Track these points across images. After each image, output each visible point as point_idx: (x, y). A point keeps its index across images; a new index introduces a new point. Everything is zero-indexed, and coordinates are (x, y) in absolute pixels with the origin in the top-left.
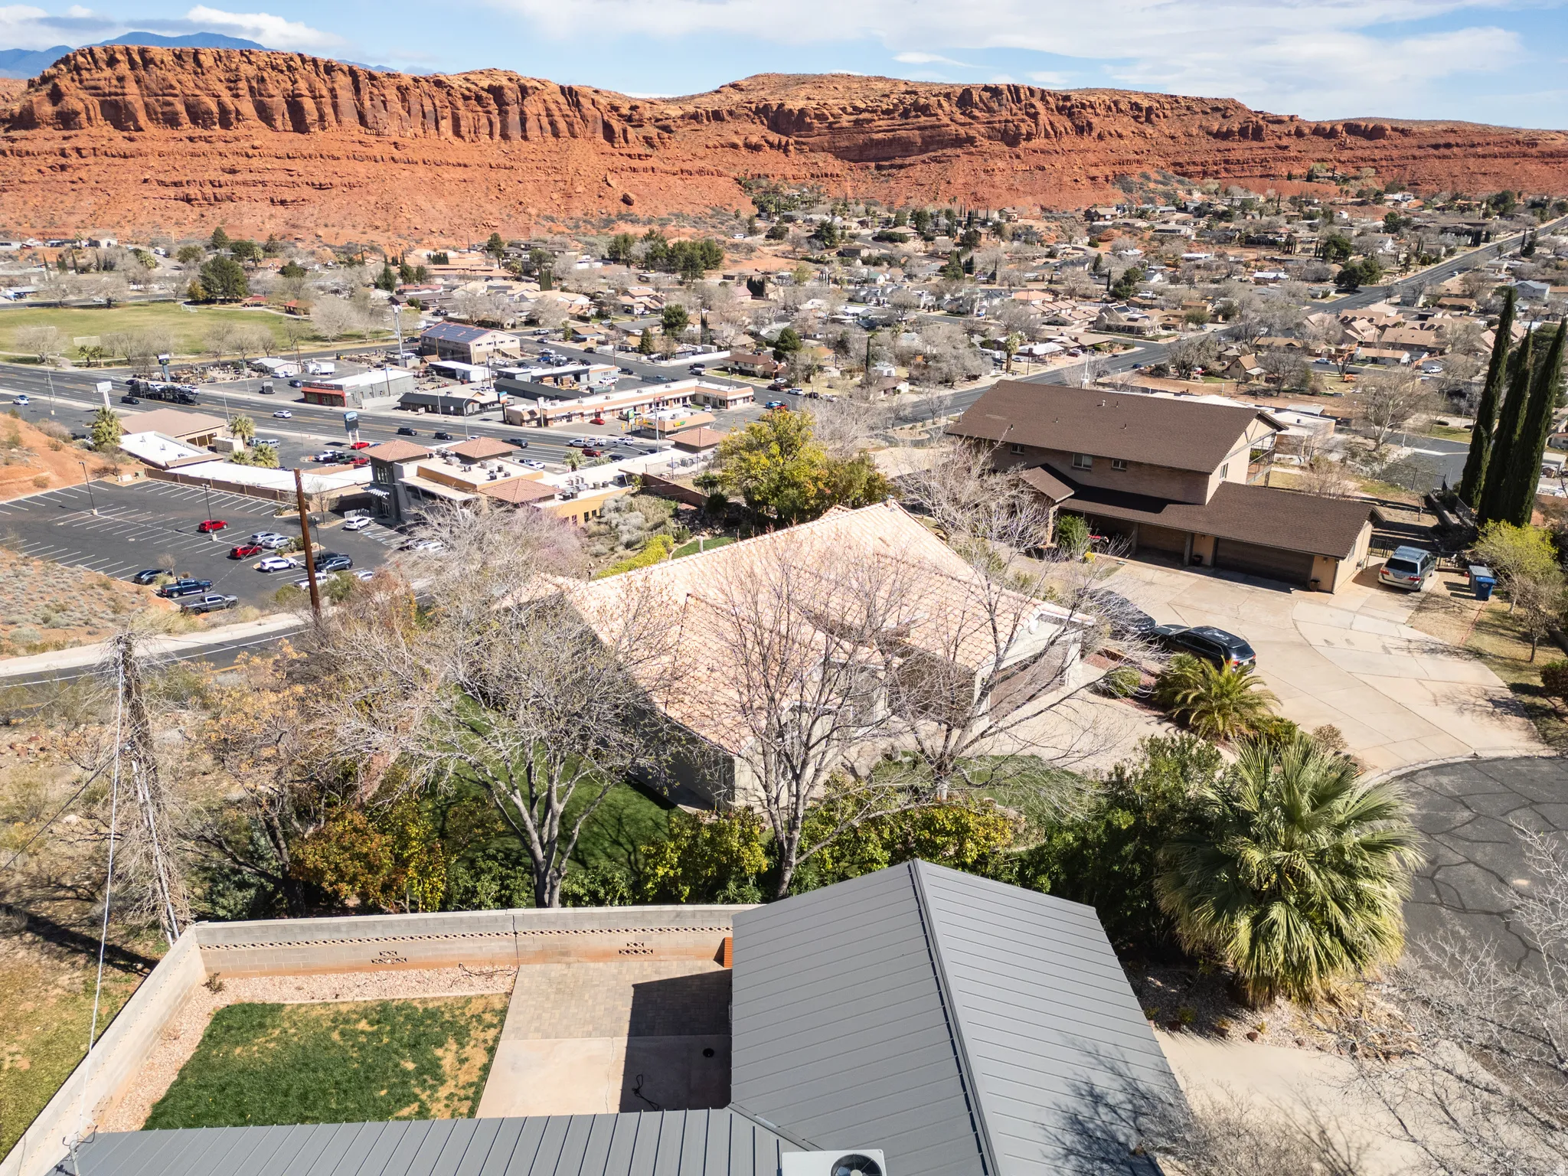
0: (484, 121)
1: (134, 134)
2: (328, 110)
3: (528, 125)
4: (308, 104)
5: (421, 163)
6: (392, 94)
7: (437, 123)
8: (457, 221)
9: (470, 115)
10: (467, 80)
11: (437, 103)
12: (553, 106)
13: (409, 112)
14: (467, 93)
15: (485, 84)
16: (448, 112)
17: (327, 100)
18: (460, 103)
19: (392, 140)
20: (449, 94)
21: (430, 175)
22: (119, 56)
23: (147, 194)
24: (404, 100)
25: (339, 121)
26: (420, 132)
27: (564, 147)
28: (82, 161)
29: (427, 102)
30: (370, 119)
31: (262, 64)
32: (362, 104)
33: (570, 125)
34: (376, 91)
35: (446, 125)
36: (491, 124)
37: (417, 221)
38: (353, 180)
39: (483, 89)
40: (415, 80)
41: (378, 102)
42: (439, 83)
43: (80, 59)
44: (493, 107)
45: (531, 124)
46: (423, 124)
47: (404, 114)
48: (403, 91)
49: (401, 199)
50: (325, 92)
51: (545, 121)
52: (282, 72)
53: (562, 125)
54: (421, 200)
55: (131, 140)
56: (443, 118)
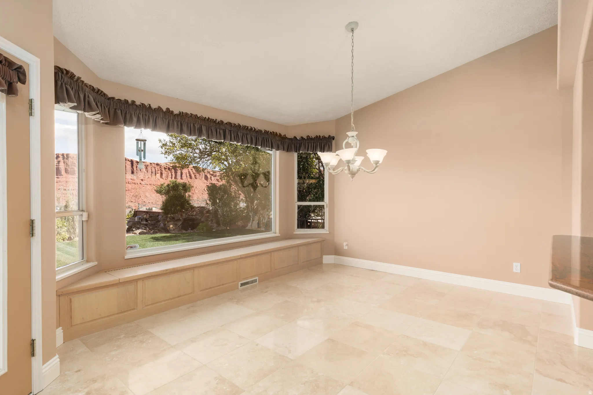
0: (170, 174)
1: (60, 176)
3: (183, 176)
5: (149, 185)
6: (143, 167)
8: (158, 200)
9: (166, 173)
10: (167, 164)
11: (156, 169)
12: (191, 171)
13: (147, 172)
14: (166, 167)
15: (172, 165)
16: (159, 172)
18: (163, 170)
19: (141, 179)
20: (160, 167)
22: (60, 156)
24: (146, 168)
26: (150, 177)
27: (193, 181)
29: (153, 169)
30: (135, 173)
32: (133, 169)
33: (195, 176)
34: (138, 166)
35: (158, 175)
36: (172, 175)
37: (145, 200)
39: (170, 166)
40: (151, 163)
41: (138, 169)
42: (157, 164)
44: (173, 171)
45: (184, 175)
46: (151, 175)
47: (146, 172)
48: (146, 167)
49: (141, 194)
51: (188, 175)
53: (193, 176)
54: (147, 194)
56: (157, 173)
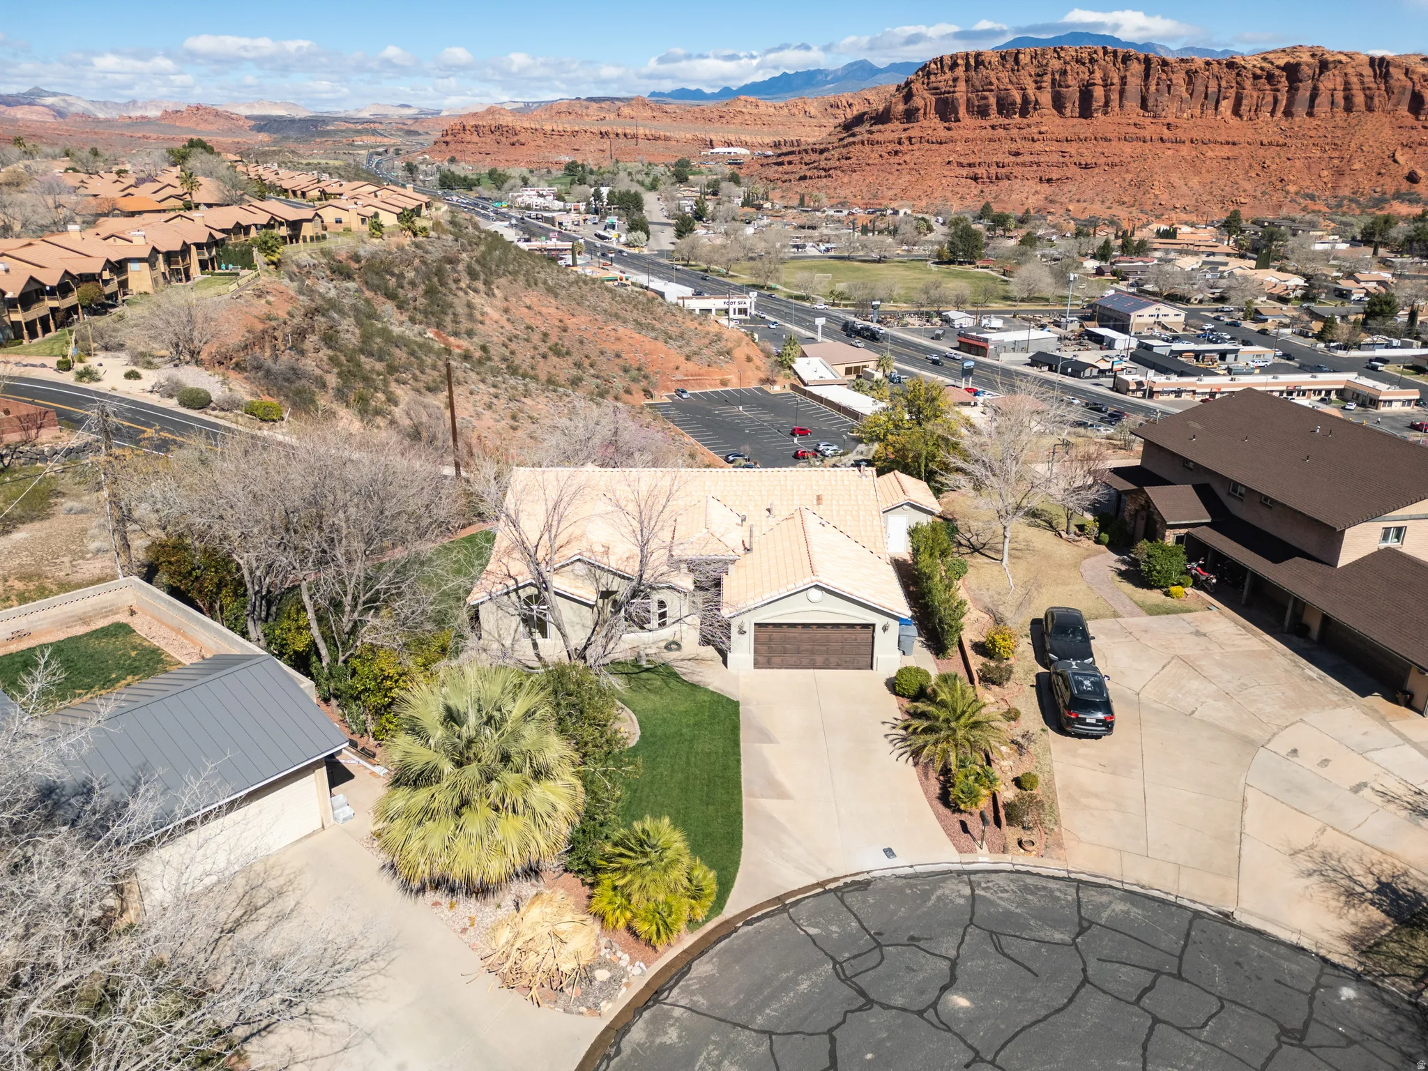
0: (1270, 99)
1: (953, 125)
2: (1115, 96)
3: (1317, 102)
4: (1098, 92)
5: (1188, 143)
6: (1179, 79)
7: (1218, 102)
8: (1205, 198)
9: (1255, 94)
10: (1264, 59)
11: (1224, 84)
12: (1354, 80)
13: (1191, 95)
14: (1259, 72)
15: (1282, 62)
16: (1232, 93)
17: (1117, 87)
18: (1248, 83)
19: (1166, 121)
20: (1238, 74)
21: (1194, 153)
22: (960, 61)
23: (946, 173)
24: (1190, 82)
25: (1121, 106)
26: (1197, 112)
27: (1354, 122)
28: (910, 147)
29: (1213, 84)
30: (1151, 103)
31: (1068, 58)
32: (1147, 90)
33: (1369, 98)
34: (1164, 76)
35: (1226, 106)
36: (1276, 101)
37: (1164, 198)
38: (1117, 160)
39: (1278, 67)
40: (1208, 63)
41: (1163, 87)
42: (1231, 65)
43: (933, 66)
44: (1284, 84)
45: (1323, 99)
46: (1203, 105)
47: (1186, 95)
48: (1191, 75)
49: (1156, 177)
50: (1116, 80)
51: (1339, 96)
52: (1084, 64)
53: (1359, 99)
54: (1176, 178)
55: (949, 129)
56: (1225, 98)
